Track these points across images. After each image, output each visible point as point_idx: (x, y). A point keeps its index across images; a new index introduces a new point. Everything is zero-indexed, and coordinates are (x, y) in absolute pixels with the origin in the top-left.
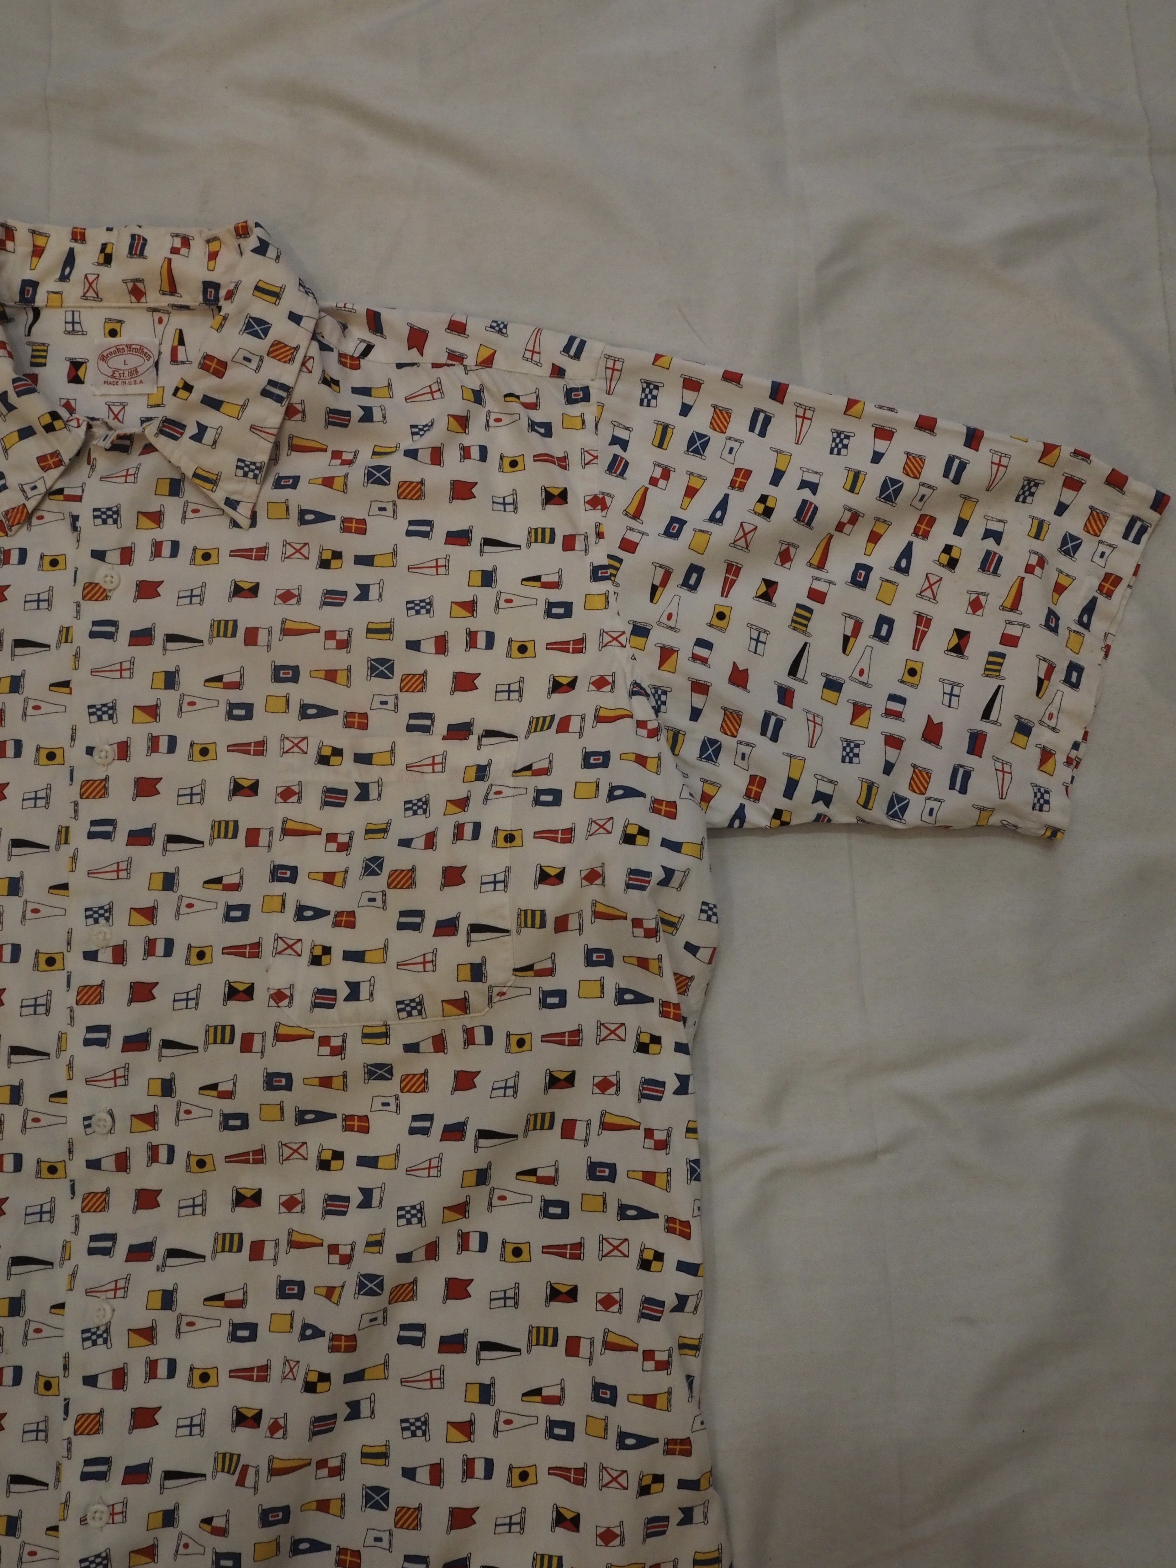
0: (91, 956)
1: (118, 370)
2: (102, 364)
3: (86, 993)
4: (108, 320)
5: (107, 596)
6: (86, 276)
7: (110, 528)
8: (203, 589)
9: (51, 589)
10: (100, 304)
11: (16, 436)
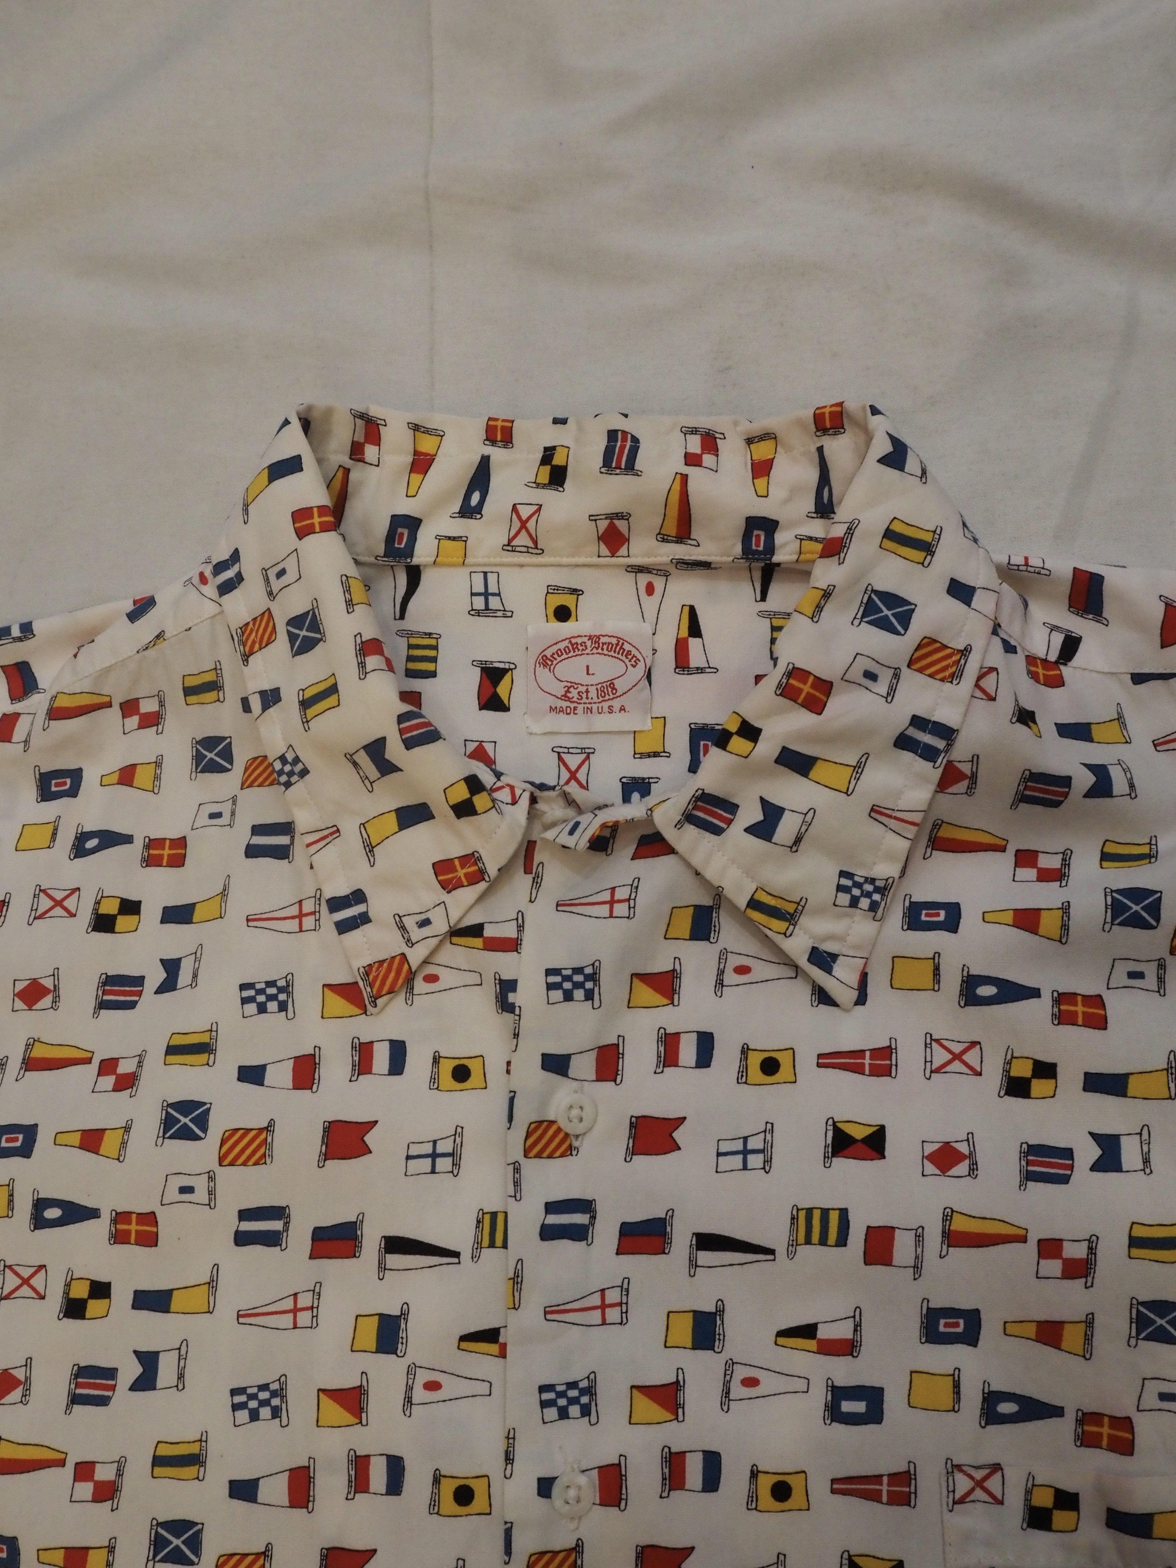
1: (573, 685)
2: (542, 672)
4: (553, 590)
5: (570, 1147)
6: (514, 508)
7: (579, 1008)
8: (769, 1137)
9: (458, 1132)
10: (540, 559)
11: (392, 821)
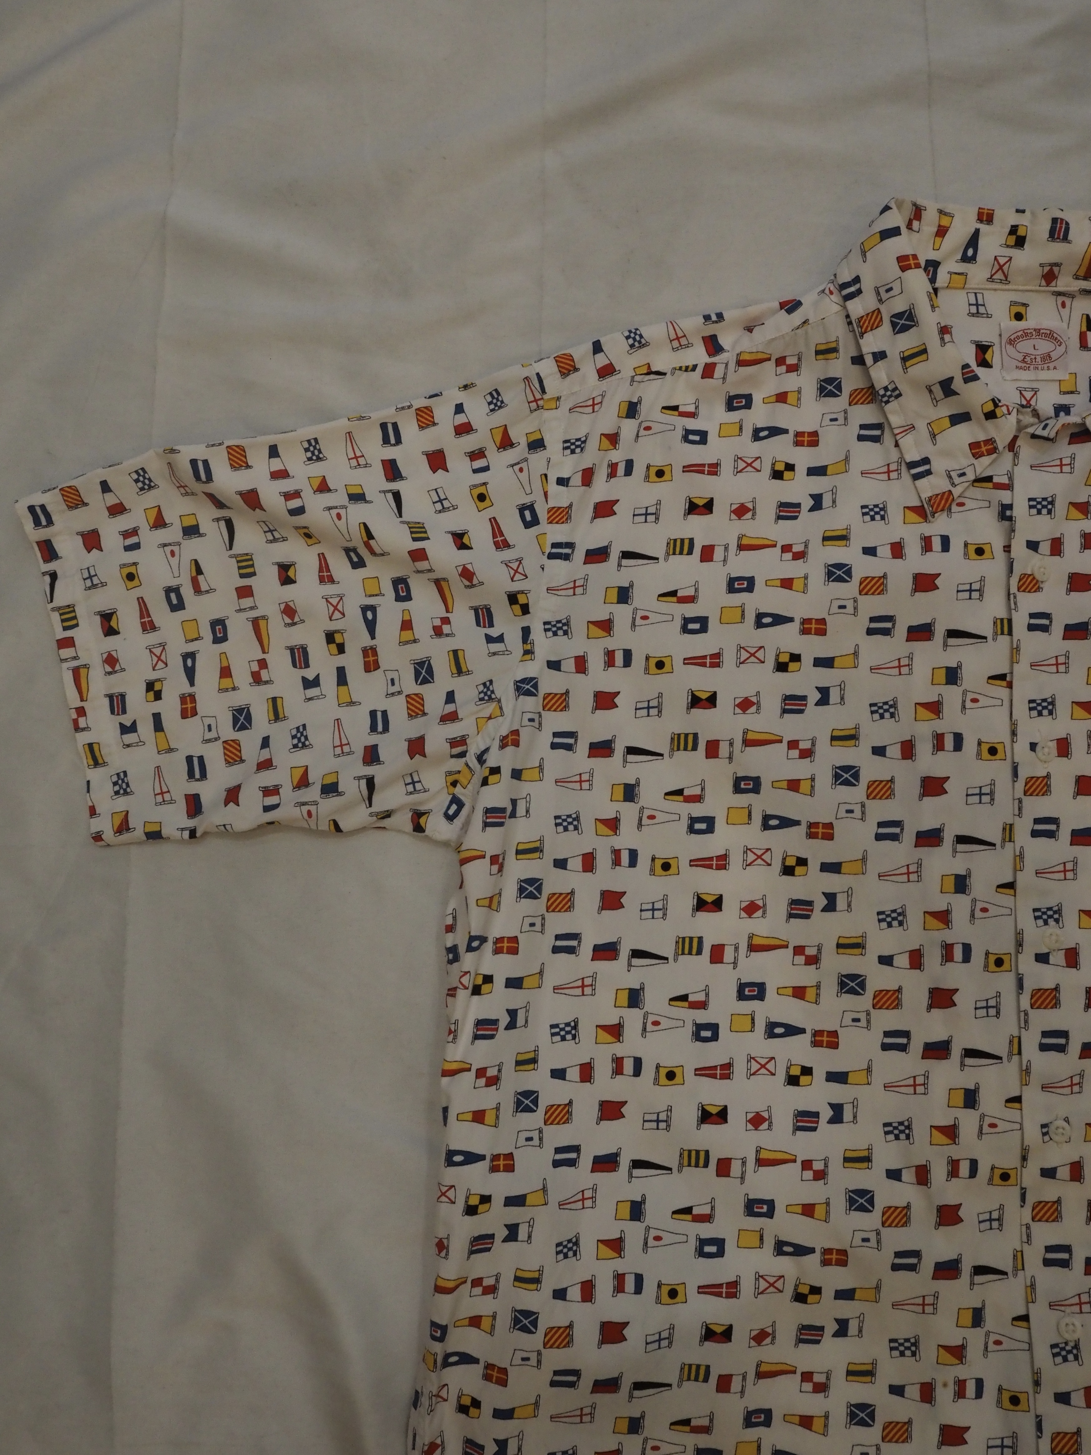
0: (1042, 958)
1: (1028, 355)
2: (1010, 348)
3: (1040, 997)
4: (1013, 303)
5: (1039, 588)
6: (995, 258)
7: (1044, 518)
9: (982, 580)
10: (1007, 287)
11: (947, 422)
